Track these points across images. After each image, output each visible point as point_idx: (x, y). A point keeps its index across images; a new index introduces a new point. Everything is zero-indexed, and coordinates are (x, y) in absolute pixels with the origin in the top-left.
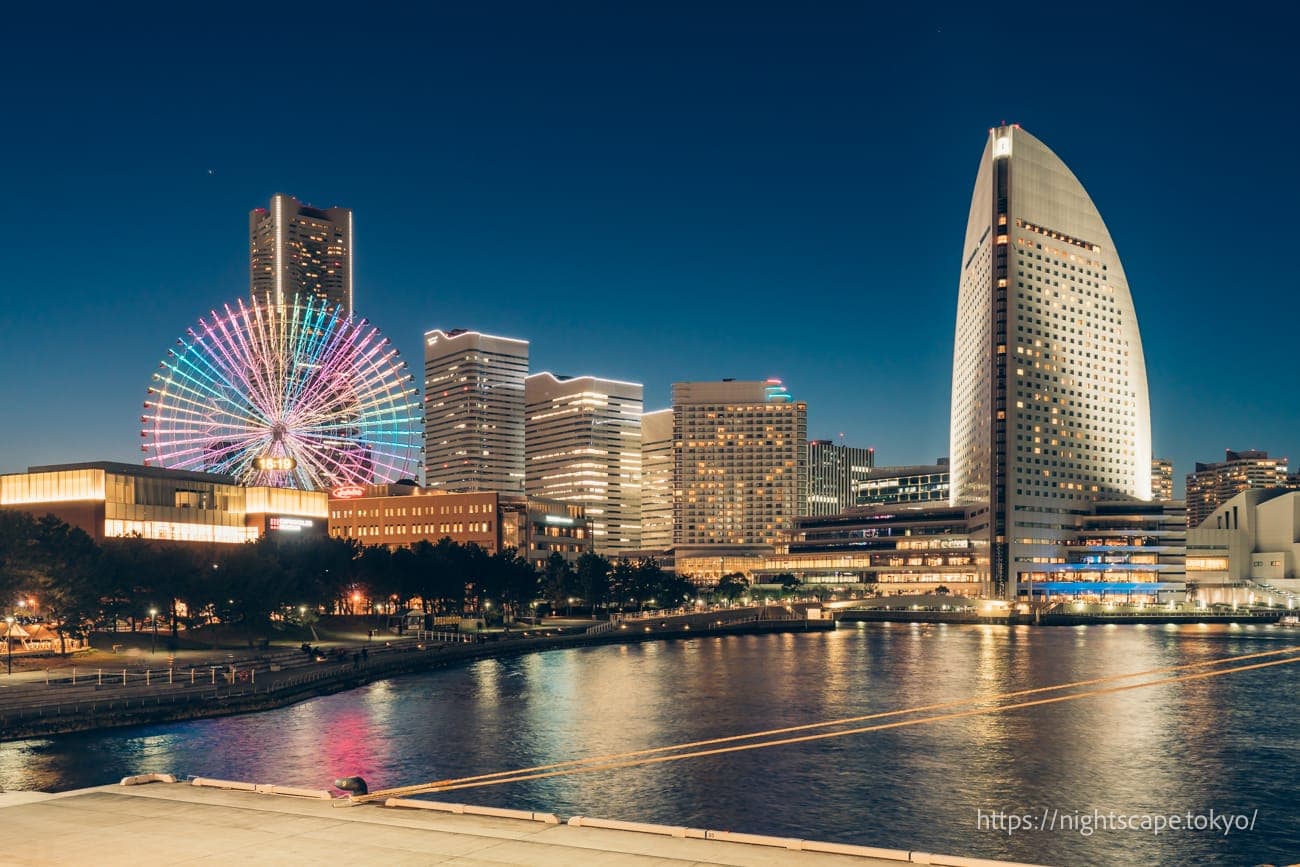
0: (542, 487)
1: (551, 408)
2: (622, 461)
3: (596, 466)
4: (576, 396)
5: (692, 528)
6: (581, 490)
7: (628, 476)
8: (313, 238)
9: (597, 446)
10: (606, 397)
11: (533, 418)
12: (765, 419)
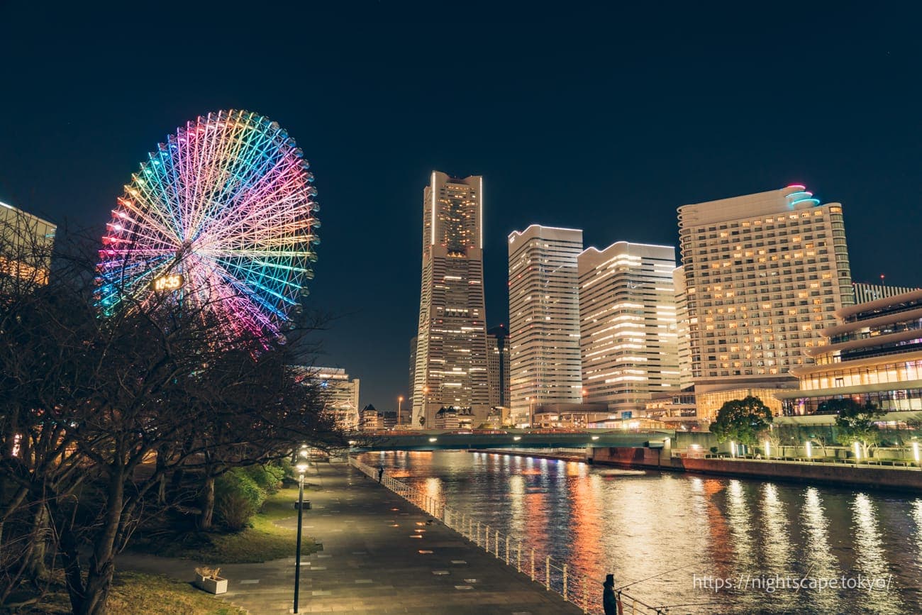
0: (592, 342)
1: (595, 275)
2: (658, 313)
3: (633, 318)
4: (612, 260)
5: (712, 358)
6: (620, 340)
7: (666, 327)
8: (456, 196)
9: (633, 300)
10: (639, 258)
11: (584, 287)
12: (789, 229)
